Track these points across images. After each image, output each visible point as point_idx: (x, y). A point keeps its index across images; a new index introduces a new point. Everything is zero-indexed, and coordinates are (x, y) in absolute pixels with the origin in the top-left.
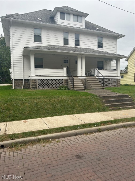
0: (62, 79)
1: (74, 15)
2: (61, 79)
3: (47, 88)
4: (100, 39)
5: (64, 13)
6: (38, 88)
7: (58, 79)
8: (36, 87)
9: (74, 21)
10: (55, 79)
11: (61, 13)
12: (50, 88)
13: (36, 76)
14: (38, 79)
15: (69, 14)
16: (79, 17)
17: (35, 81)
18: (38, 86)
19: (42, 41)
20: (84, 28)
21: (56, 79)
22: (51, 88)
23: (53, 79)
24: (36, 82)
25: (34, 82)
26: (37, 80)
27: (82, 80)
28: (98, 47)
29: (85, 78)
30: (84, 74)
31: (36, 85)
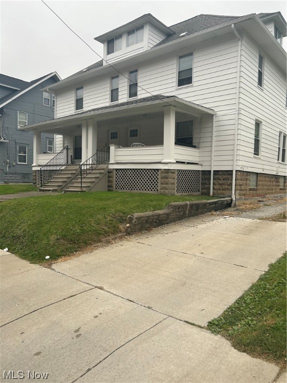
1: (130, 33)
9: (128, 47)
14: (38, 171)
15: (120, 36)
18: (38, 182)
28: (179, 86)
31: (36, 179)
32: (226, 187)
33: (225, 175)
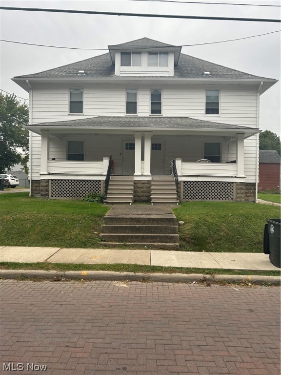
0: (100, 181)
1: (150, 53)
2: (97, 181)
3: (68, 197)
4: (213, 94)
5: (129, 54)
6: (52, 196)
7: (90, 181)
8: (47, 195)
9: (150, 65)
10: (84, 181)
11: (122, 54)
12: (74, 197)
13: (49, 174)
14: (52, 180)
15: (139, 53)
16: (162, 55)
17: (47, 184)
18: (52, 193)
19: (84, 110)
20: (173, 77)
21: (87, 181)
22: (76, 196)
23: (81, 180)
24: (47, 186)
25: (44, 185)
26: (50, 182)
27: (143, 184)
28: (206, 113)
29: (149, 179)
30: (147, 172)
31: (47, 191)
32: (249, 195)
33: (248, 186)
